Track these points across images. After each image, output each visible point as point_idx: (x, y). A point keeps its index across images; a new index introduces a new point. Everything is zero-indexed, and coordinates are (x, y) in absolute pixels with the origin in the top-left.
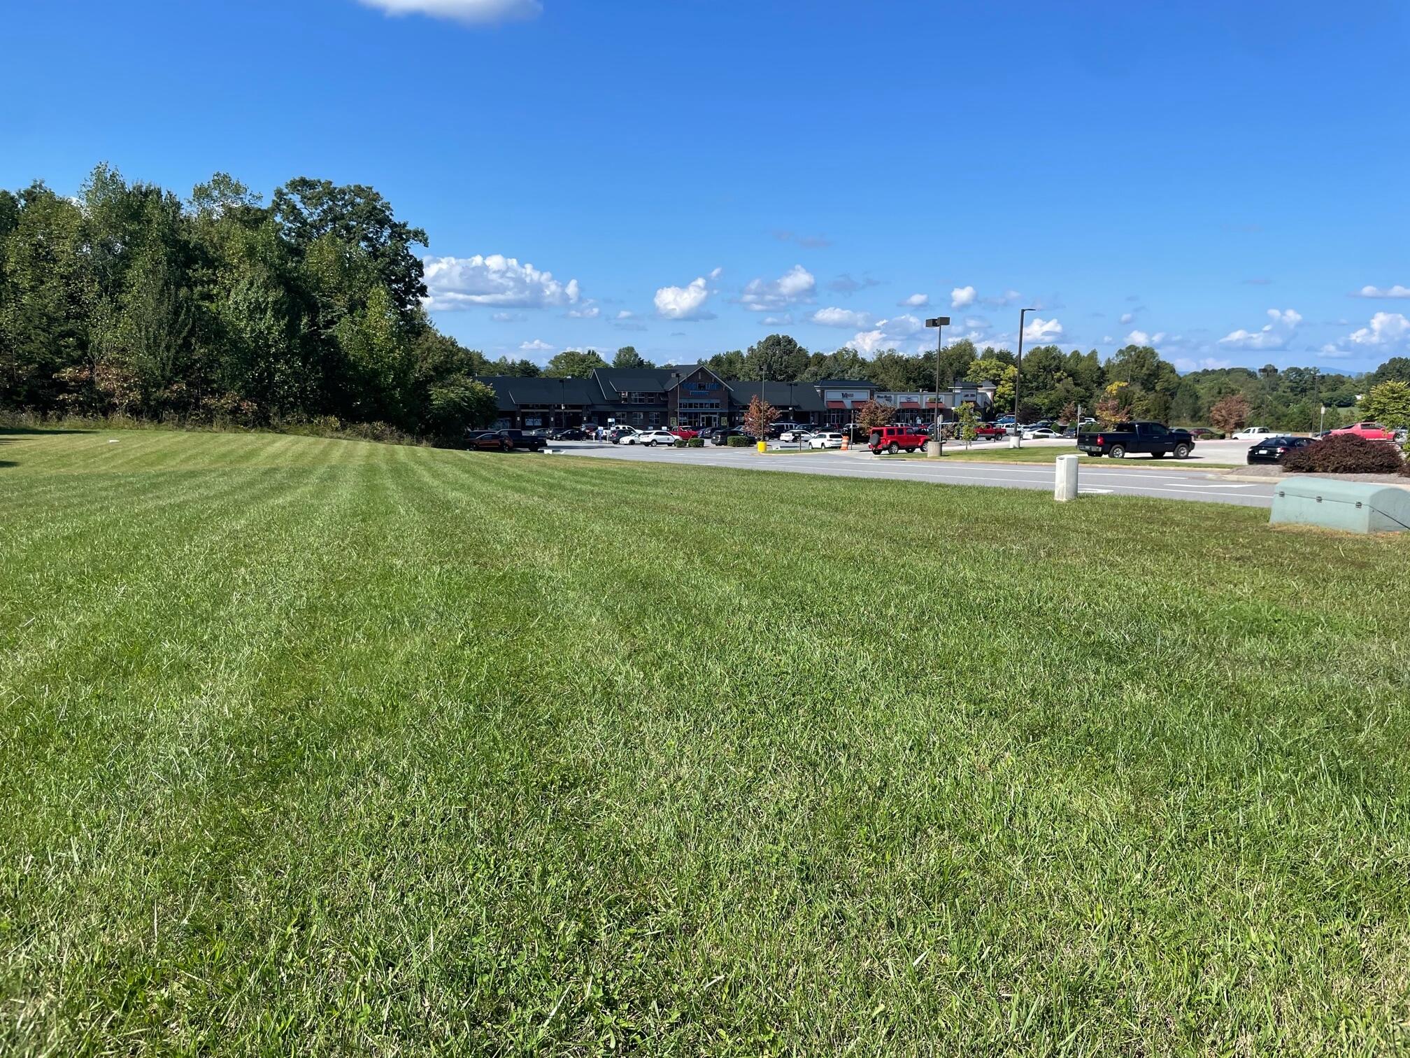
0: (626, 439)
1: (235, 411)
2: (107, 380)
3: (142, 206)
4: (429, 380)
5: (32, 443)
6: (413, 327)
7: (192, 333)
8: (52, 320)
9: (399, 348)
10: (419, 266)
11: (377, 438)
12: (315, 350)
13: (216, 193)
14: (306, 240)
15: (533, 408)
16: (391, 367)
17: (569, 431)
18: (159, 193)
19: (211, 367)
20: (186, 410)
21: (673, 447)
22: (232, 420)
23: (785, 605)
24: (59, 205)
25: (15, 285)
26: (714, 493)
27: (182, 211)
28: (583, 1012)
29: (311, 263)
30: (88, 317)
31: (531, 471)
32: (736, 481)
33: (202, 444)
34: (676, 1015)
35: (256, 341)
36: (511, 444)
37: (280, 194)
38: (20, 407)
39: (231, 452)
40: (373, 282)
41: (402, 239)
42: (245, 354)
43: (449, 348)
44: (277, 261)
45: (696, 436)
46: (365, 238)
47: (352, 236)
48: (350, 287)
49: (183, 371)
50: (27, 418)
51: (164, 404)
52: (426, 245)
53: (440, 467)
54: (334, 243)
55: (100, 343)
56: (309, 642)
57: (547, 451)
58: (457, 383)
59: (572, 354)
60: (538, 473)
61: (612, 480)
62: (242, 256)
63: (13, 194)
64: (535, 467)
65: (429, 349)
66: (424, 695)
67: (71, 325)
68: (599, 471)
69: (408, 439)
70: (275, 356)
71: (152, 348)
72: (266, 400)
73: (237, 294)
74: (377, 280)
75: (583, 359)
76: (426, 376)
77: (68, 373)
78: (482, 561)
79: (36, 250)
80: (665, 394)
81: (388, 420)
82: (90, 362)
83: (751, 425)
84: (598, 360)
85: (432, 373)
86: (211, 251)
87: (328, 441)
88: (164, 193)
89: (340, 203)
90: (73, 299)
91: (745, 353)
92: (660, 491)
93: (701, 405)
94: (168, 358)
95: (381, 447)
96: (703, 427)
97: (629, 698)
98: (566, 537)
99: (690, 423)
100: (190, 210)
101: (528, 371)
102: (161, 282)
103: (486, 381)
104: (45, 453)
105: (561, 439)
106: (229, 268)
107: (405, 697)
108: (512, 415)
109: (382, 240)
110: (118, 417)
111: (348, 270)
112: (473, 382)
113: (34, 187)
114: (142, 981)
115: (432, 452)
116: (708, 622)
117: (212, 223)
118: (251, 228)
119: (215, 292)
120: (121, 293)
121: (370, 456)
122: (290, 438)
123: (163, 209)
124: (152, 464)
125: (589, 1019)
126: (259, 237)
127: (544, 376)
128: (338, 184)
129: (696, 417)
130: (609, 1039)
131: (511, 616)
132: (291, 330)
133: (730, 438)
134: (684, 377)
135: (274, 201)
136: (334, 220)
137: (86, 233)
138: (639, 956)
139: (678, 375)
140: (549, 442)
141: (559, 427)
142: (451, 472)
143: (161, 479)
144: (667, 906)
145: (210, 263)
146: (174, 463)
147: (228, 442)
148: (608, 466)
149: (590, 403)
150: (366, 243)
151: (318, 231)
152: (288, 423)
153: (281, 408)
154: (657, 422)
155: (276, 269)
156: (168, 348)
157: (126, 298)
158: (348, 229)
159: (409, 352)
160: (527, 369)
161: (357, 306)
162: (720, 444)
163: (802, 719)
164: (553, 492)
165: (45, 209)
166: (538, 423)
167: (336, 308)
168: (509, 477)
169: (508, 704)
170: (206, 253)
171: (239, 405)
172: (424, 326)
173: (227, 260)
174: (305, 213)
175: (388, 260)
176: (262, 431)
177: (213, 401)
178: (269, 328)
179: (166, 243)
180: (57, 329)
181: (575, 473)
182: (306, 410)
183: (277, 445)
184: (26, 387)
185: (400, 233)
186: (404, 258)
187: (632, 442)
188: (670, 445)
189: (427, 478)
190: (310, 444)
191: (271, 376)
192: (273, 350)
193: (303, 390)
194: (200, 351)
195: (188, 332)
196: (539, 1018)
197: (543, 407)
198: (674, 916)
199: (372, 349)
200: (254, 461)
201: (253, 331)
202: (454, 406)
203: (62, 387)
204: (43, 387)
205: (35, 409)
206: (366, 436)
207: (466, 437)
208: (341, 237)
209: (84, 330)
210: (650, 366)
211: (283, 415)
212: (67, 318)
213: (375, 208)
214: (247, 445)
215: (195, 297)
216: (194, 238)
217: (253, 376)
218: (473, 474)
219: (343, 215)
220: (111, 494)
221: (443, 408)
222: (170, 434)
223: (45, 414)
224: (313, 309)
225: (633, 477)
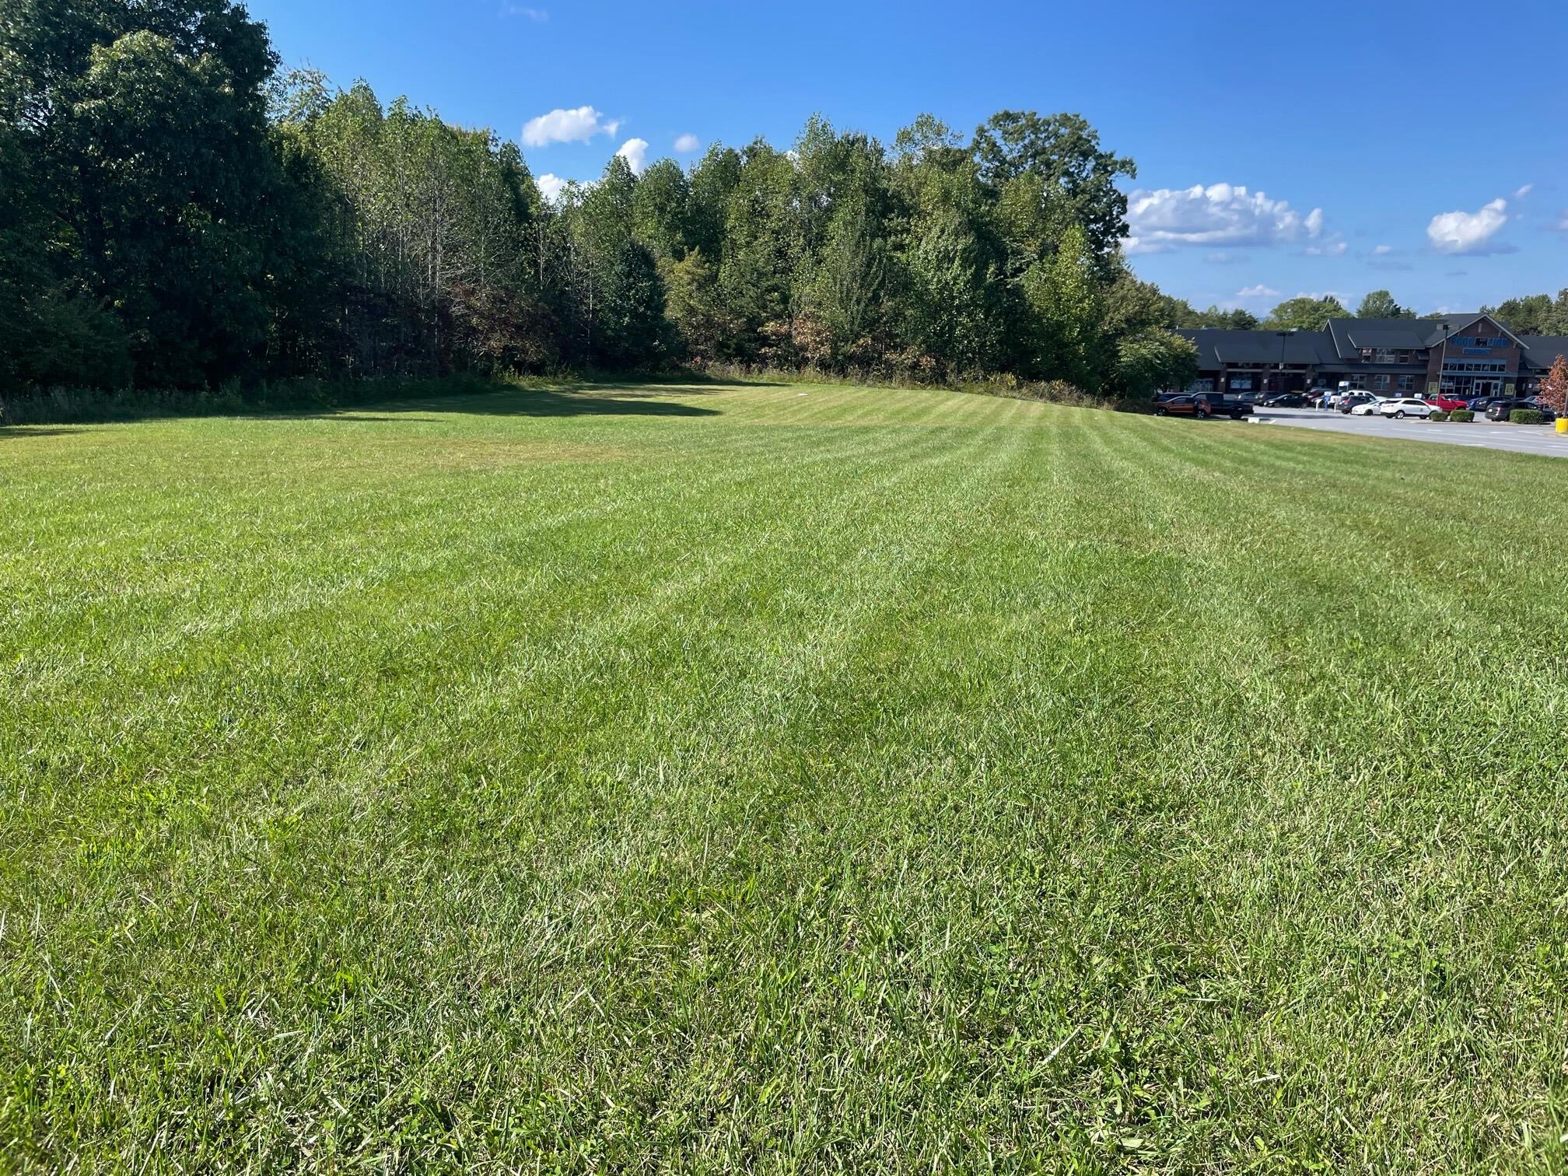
0: (1361, 409)
1: (915, 366)
2: (803, 334)
3: (848, 155)
4: (1120, 333)
5: (735, 394)
6: (1107, 273)
7: (882, 284)
8: (761, 275)
9: (1089, 297)
10: (1123, 202)
11: (1054, 399)
12: (999, 300)
13: (918, 136)
14: (1003, 180)
15: (1242, 367)
16: (1078, 319)
17: (1284, 396)
18: (865, 141)
19: (896, 321)
20: (869, 365)
21: (1427, 420)
22: (910, 376)
23: (1522, 636)
24: (773, 159)
25: (733, 241)
26: (1465, 481)
27: (885, 158)
28: (1093, 1062)
29: (1006, 207)
30: (792, 271)
31: (1223, 443)
32: (1503, 469)
33: (880, 400)
34: (1205, 1102)
35: (941, 293)
36: (1208, 410)
37: (981, 131)
38: (728, 359)
39: (904, 409)
40: (1068, 223)
41: (1107, 171)
42: (929, 306)
43: (1148, 296)
44: (971, 205)
45: (1464, 407)
46: (1066, 173)
47: (1052, 172)
48: (1043, 230)
49: (870, 324)
50: (734, 371)
51: (850, 358)
52: (1133, 177)
53: (1116, 433)
54: (1031, 181)
55: (800, 297)
56: (917, 606)
57: (1252, 420)
58: (1152, 337)
59: (1303, 301)
60: (1232, 445)
61: (1325, 458)
62: (937, 202)
63: (738, 151)
64: (1230, 437)
65: (1123, 298)
66: (1017, 678)
67: (776, 280)
68: (1312, 445)
69: (1087, 400)
70: (959, 309)
71: (844, 302)
72: (945, 355)
73: (928, 243)
74: (1073, 220)
75: (1316, 308)
76: (1116, 330)
77: (770, 327)
78: (1126, 539)
79: (753, 206)
80: (1426, 351)
81: (1069, 380)
82: (790, 316)
83: (1551, 394)
84: (1337, 308)
85: (1124, 325)
86: (908, 198)
87: (1001, 400)
88: (870, 140)
89: (1043, 136)
90: (781, 253)
91: (1554, 298)
92: (1388, 474)
93: (1477, 367)
94: (858, 311)
95: (1057, 408)
96: (1477, 395)
97: (1258, 721)
98: (1237, 521)
99: (1458, 390)
100: (892, 157)
101: (1243, 322)
102: (858, 233)
103: (1187, 335)
104: (744, 404)
105: (1273, 406)
106: (923, 215)
107: (995, 676)
108: (1214, 375)
109: (1084, 175)
110: (809, 371)
111: (1043, 211)
112: (1172, 335)
113: (756, 143)
114: (680, 901)
115: (1112, 416)
116: (1397, 645)
117: (911, 168)
118: (948, 171)
119: (907, 242)
120: (821, 246)
121: (1043, 417)
122: (965, 396)
123: (867, 158)
124: (833, 418)
125: (1096, 1074)
126: (954, 180)
127: (1262, 329)
128: (1042, 115)
129: (1467, 383)
130: (1116, 1102)
131: (1138, 605)
132: (977, 279)
133: (1514, 412)
134: (1455, 329)
135: (974, 140)
136: (1034, 156)
137: (796, 187)
138: (1179, 1020)
139: (1446, 327)
140: (1257, 409)
141: (1273, 391)
142: (1128, 439)
143: (837, 433)
144: (1234, 973)
145: (906, 212)
146: (851, 418)
147: (903, 399)
148: (1328, 440)
149: (1318, 362)
150: (1066, 179)
151: (1017, 168)
152: (964, 380)
153: (959, 364)
154: (1409, 387)
155: (969, 214)
156: (858, 302)
157: (826, 251)
158: (1048, 164)
159: (1099, 302)
160: (1241, 320)
161: (1048, 251)
162: (1498, 419)
163: (1497, 788)
164: (1242, 467)
165: (763, 164)
166: (1247, 385)
167: (1026, 254)
168: (1195, 448)
169: (1107, 702)
170: (901, 201)
171: (918, 361)
172: (1120, 271)
173: (922, 207)
174: (1005, 149)
175: (1088, 197)
176: (938, 389)
177: (894, 356)
178: (955, 279)
179: (866, 192)
180: (765, 284)
181: (1277, 447)
182: (983, 367)
183: (950, 403)
184: (735, 341)
185: (1105, 165)
186: (1106, 193)
187: (1369, 413)
188: (1423, 417)
189: (1098, 445)
190: (983, 403)
191: (952, 329)
192: (957, 302)
193: (983, 345)
194: (888, 304)
195: (879, 285)
196: (1039, 1053)
197: (1256, 366)
198: (1237, 988)
199: (1060, 299)
200: (925, 419)
201: (939, 281)
202: (1147, 364)
203: (764, 340)
204: (749, 341)
205: (741, 362)
206: (1042, 396)
207: (1156, 400)
208: (1040, 174)
209: (787, 285)
210: (1409, 315)
211: (960, 372)
212: (775, 272)
213: (1080, 138)
214: (920, 402)
215: (888, 247)
216: (894, 186)
217: (934, 328)
218: (1153, 442)
219: (1045, 149)
220: (790, 445)
221: (1131, 366)
222: (852, 389)
223: (749, 366)
224: (1002, 255)
225: (1354, 455)
